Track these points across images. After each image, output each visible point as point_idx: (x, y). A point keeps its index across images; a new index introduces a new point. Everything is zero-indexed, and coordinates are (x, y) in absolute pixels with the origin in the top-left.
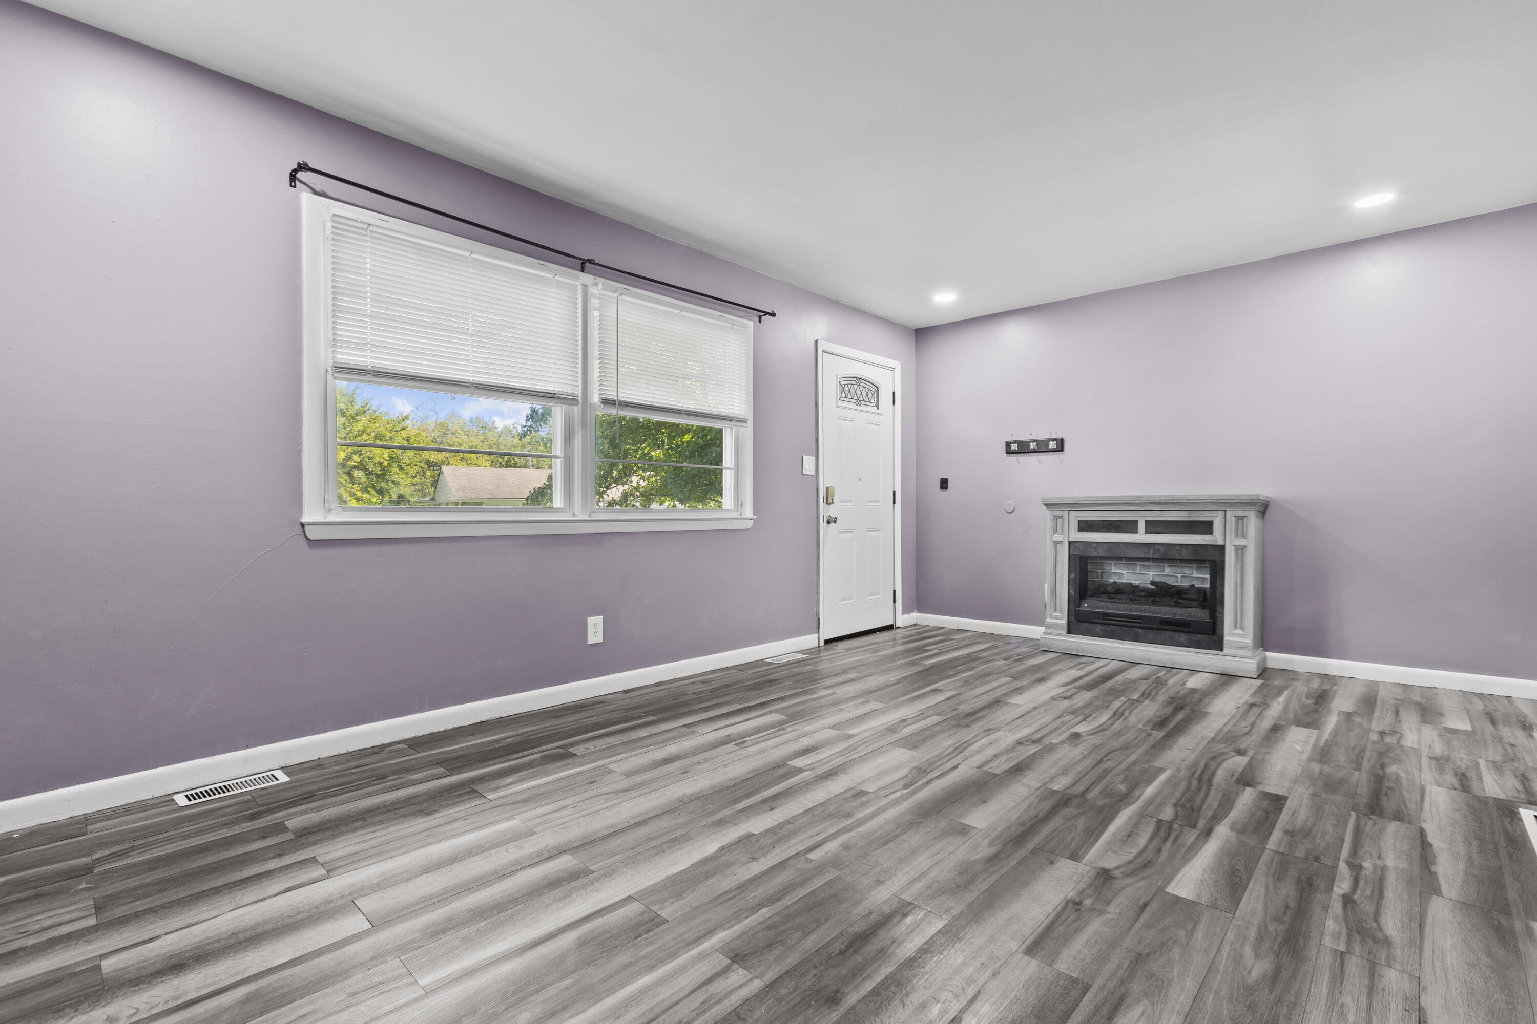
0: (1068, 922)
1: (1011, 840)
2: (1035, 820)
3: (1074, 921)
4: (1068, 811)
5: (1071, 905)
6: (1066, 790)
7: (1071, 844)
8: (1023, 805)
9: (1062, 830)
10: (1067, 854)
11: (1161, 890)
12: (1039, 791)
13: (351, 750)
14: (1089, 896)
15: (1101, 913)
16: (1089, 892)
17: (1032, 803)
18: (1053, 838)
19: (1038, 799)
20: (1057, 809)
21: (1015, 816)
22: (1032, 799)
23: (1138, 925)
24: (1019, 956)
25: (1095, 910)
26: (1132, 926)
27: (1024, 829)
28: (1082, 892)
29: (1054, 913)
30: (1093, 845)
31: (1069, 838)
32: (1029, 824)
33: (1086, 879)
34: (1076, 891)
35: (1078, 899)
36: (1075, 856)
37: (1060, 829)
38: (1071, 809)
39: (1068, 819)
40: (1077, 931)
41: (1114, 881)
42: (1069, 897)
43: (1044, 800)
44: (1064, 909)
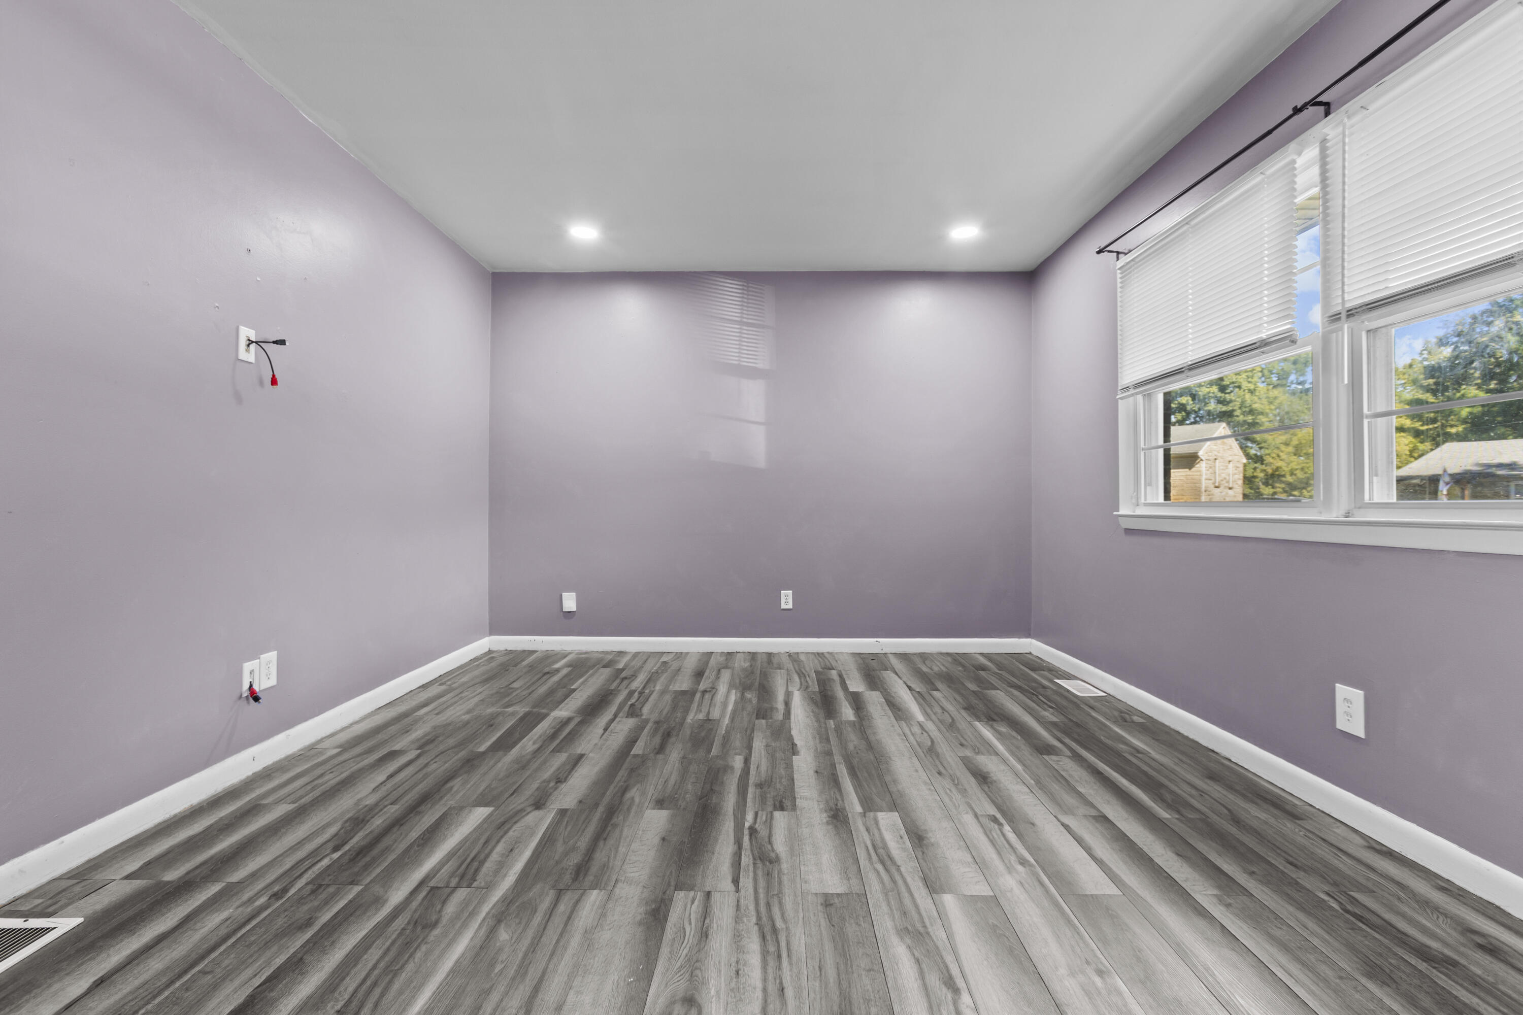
0: (564, 771)
1: (618, 808)
2: (605, 835)
3: (560, 773)
4: (575, 859)
5: (563, 780)
6: (582, 895)
7: (567, 822)
8: (624, 849)
9: (578, 833)
10: (569, 813)
11: (497, 808)
12: (614, 878)
13: (1129, 703)
14: (552, 788)
15: (544, 781)
16: (552, 791)
17: (615, 857)
18: (584, 822)
19: (611, 864)
20: (587, 858)
21: (626, 832)
22: (618, 863)
23: (520, 782)
24: (587, 753)
25: (547, 782)
26: (524, 781)
27: (612, 822)
28: (556, 789)
29: (572, 773)
30: (548, 828)
31: (569, 828)
32: (609, 828)
33: (553, 798)
34: (560, 789)
35: (559, 784)
36: (563, 812)
37: (579, 834)
38: (571, 864)
39: (574, 849)
40: (558, 769)
41: (533, 802)
42: (565, 784)
43: (604, 866)
44: (567, 777)
